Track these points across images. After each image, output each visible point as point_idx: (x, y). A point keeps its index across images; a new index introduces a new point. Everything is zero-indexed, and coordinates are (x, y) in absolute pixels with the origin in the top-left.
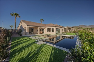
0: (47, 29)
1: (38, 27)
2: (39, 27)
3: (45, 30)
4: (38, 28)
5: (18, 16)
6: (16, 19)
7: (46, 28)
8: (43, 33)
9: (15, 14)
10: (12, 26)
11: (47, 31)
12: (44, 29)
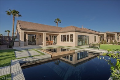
0: (62, 36)
1: (44, 33)
2: (46, 33)
3: (59, 38)
4: (43, 35)
5: (17, 15)
6: (14, 19)
7: (60, 34)
8: (55, 43)
9: (13, 12)
10: (9, 31)
11: (61, 40)
12: (56, 36)
